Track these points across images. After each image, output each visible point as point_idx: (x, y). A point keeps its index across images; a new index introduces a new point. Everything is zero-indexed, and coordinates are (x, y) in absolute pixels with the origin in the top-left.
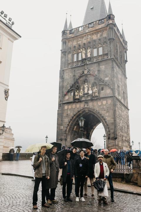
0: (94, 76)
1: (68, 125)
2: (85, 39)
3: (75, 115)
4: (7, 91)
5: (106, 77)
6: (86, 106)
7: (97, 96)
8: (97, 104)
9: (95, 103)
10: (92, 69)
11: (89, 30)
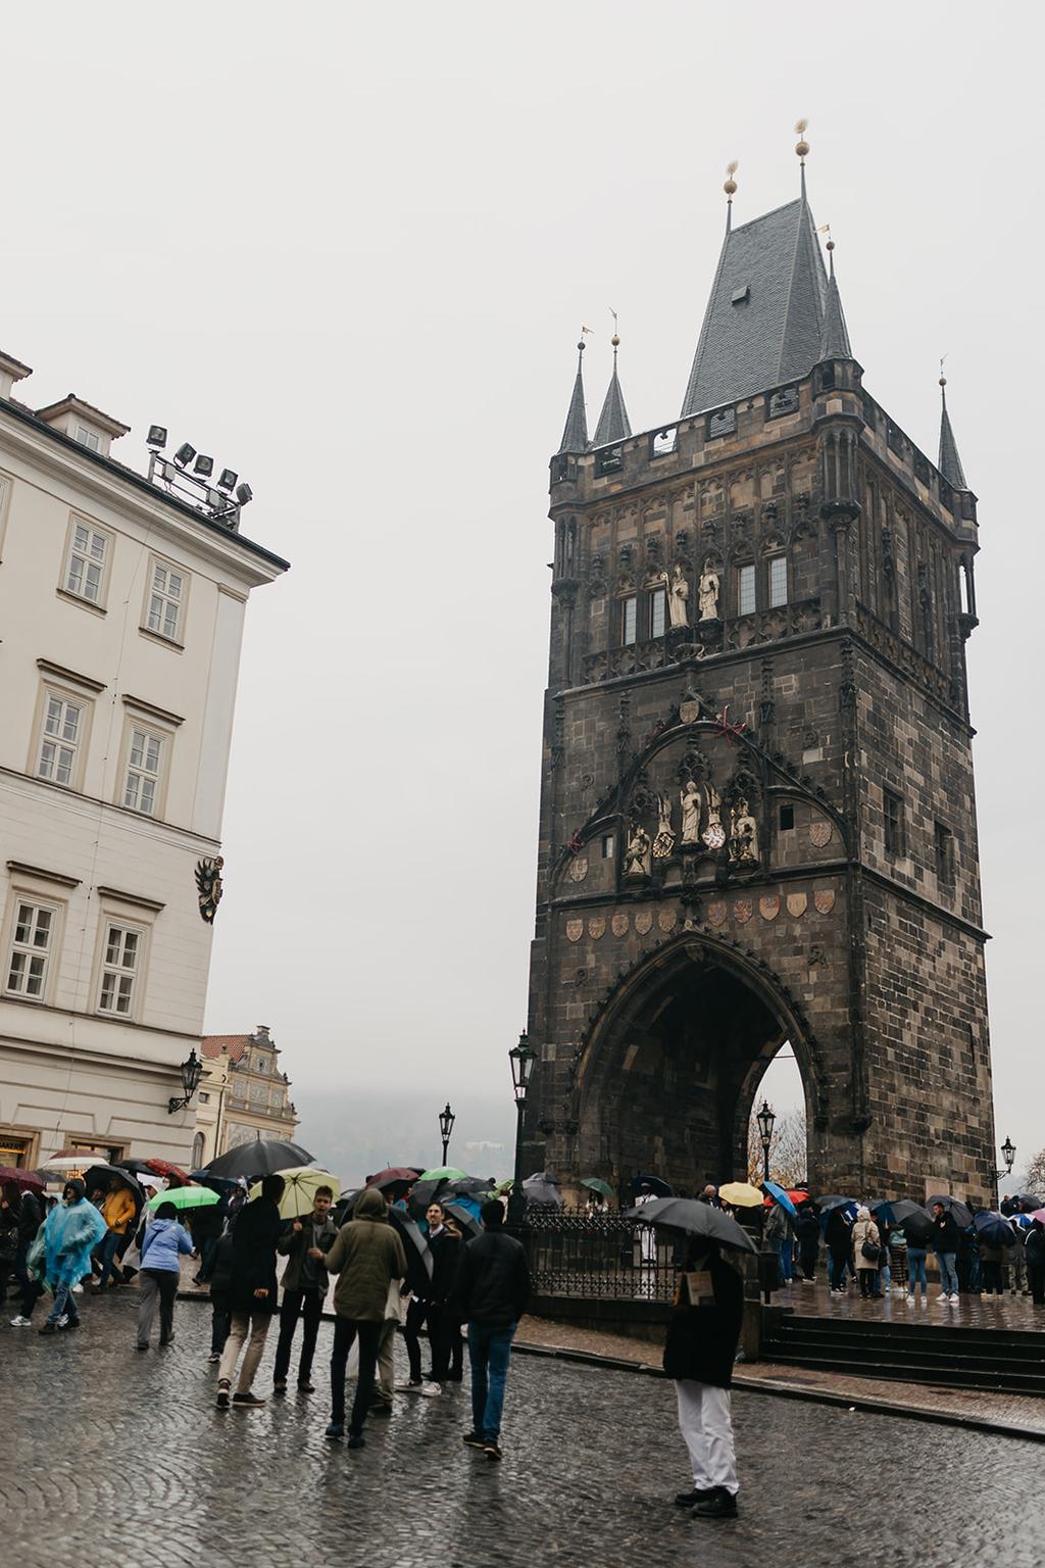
0: (738, 741)
1: (586, 1038)
2: (688, 508)
3: (622, 980)
4: (209, 873)
5: (806, 749)
6: (688, 925)
7: (753, 865)
8: (757, 912)
9: (742, 909)
10: (724, 692)
11: (708, 454)
